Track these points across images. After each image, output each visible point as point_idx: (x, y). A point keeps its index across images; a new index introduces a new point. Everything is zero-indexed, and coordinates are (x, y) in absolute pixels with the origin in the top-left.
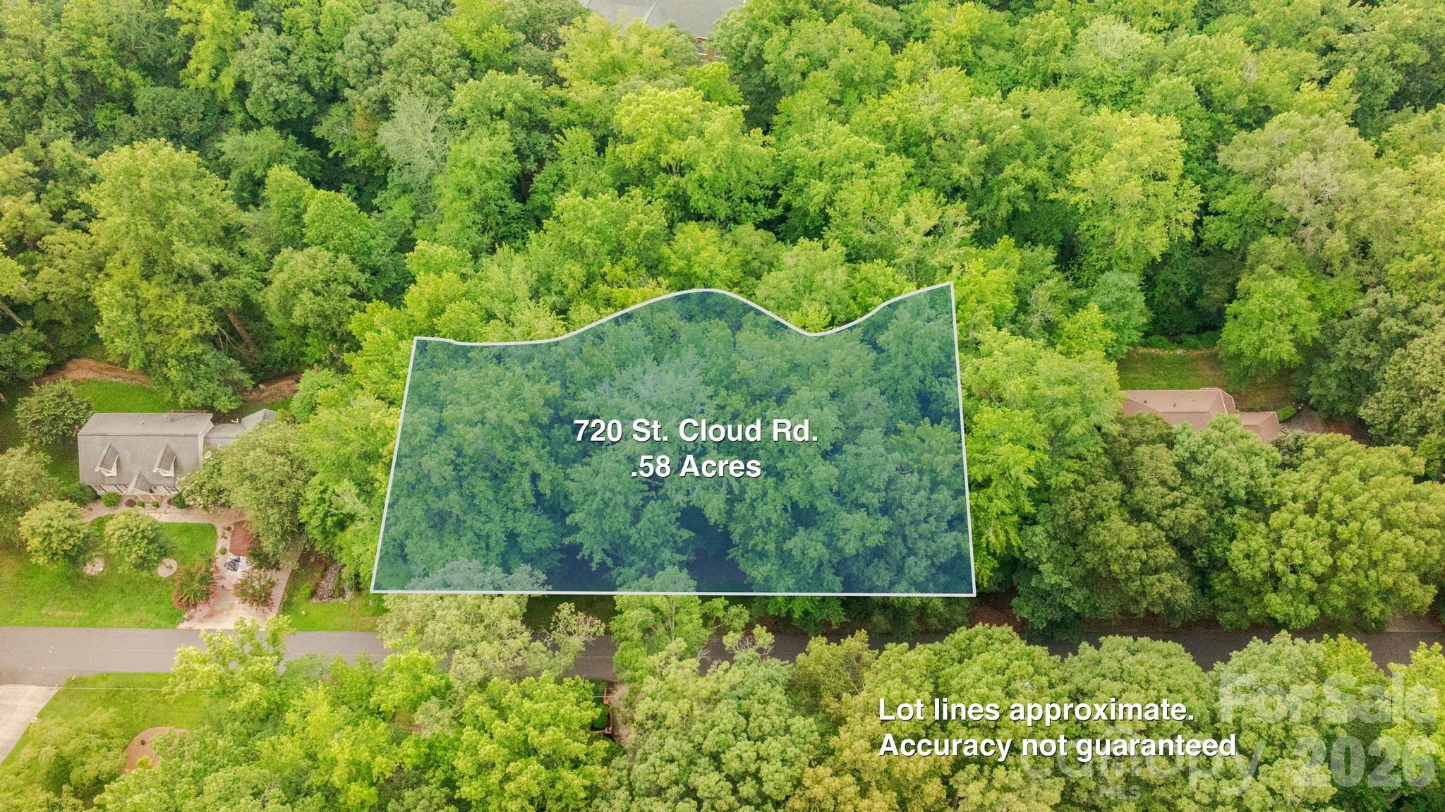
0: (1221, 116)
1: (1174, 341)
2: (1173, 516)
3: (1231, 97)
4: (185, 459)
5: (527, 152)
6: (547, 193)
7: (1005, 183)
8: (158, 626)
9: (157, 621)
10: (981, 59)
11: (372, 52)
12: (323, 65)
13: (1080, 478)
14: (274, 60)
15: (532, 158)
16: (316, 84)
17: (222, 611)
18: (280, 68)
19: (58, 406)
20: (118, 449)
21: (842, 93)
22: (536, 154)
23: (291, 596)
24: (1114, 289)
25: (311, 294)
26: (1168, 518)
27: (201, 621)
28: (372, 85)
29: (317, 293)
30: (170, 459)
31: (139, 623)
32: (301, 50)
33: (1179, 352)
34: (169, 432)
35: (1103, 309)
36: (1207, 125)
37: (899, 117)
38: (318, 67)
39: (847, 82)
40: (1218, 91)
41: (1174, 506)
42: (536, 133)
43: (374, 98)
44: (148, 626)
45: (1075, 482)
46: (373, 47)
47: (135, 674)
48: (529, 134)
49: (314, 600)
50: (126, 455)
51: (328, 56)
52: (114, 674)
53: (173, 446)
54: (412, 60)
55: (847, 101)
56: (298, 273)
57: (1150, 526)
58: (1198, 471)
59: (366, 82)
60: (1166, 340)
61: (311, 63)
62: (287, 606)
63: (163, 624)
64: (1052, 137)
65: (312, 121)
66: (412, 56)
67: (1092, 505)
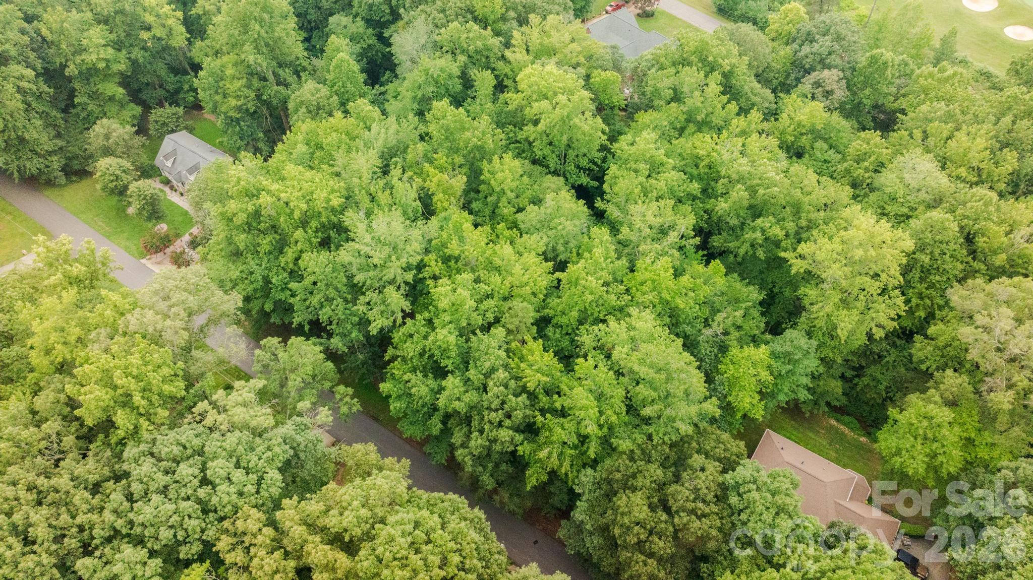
1: (864, 429)
2: (685, 520)
3: (995, 252)
7: (754, 229)
10: (813, 148)
13: (638, 452)
17: (164, 264)
19: (168, 118)
20: (178, 153)
21: (684, 125)
24: (789, 343)
25: (305, 110)
26: (681, 519)
29: (309, 111)
33: (863, 439)
34: (204, 155)
35: (774, 355)
36: (960, 266)
37: (708, 153)
39: (692, 119)
41: (693, 512)
44: (129, 252)
45: (632, 451)
50: (179, 158)
53: (201, 164)
55: (686, 132)
56: (304, 94)
57: (665, 517)
58: (734, 500)
60: (858, 425)
63: (136, 255)
64: (809, 212)
65: (386, 25)
67: (634, 476)
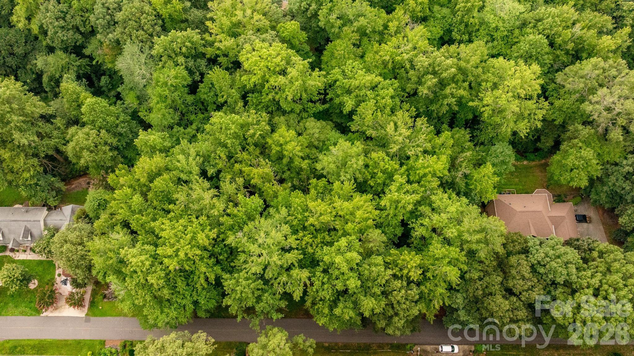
0: (558, 52)
3: (565, 42)
4: (36, 232)
5: (195, 70)
6: (206, 94)
8: (31, 315)
9: (30, 312)
11: (109, 14)
12: (84, 19)
14: (57, 19)
15: (198, 74)
16: (82, 29)
17: (61, 307)
18: (62, 23)
21: (360, 41)
22: (199, 71)
23: (94, 298)
25: (88, 153)
26: (525, 296)
27: (52, 312)
28: (111, 32)
29: (91, 152)
30: (28, 232)
31: (22, 314)
32: (72, 12)
33: (525, 163)
34: (26, 219)
36: (551, 57)
37: (391, 56)
38: (82, 21)
39: (363, 33)
40: (559, 41)
42: (199, 60)
43: (113, 41)
44: (26, 315)
46: (110, 11)
47: (22, 340)
48: (195, 61)
49: (105, 300)
50: (6, 230)
51: (87, 15)
52: (12, 340)
53: (28, 226)
54: (131, 22)
55: (363, 44)
56: (80, 142)
57: (515, 299)
58: (541, 270)
59: (108, 30)
61: (78, 19)
62: (92, 303)
63: (34, 313)
64: (472, 71)
65: (83, 47)
66: (130, 20)
67: (487, 288)
